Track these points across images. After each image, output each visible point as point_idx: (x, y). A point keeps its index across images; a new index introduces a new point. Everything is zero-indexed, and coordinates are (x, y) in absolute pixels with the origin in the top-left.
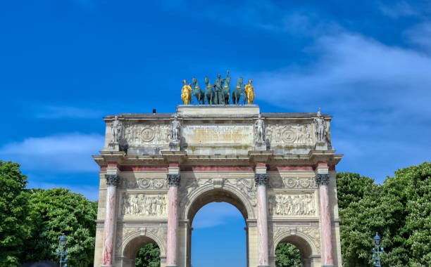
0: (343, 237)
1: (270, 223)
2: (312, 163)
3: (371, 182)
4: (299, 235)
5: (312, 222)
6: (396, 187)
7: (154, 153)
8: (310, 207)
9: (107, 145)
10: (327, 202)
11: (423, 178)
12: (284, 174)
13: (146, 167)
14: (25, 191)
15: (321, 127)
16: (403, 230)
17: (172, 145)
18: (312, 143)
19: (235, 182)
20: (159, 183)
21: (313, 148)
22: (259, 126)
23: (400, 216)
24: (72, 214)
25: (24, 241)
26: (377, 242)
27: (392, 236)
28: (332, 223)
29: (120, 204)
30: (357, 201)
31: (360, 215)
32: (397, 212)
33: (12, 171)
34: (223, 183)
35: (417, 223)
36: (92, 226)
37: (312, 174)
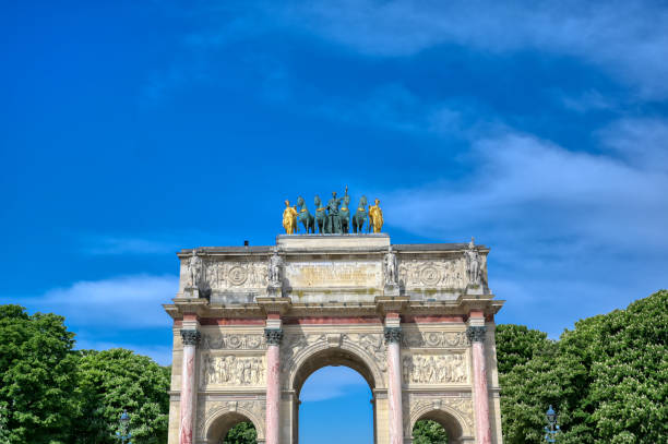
0: (504, 412)
1: (405, 394)
2: (461, 312)
3: (543, 337)
4: (444, 409)
5: (462, 392)
6: (577, 344)
7: (246, 301)
8: (460, 373)
9: (182, 290)
10: (482, 365)
11: (613, 332)
12: (424, 327)
13: (235, 319)
14: (73, 353)
15: (474, 263)
16: (585, 402)
17: (270, 290)
18: (462, 285)
19: (357, 338)
20: (254, 341)
21: (463, 292)
22: (390, 263)
23: (582, 383)
24: (137, 384)
25: (73, 421)
26: (552, 418)
27: (571, 410)
28: (490, 393)
29: (201, 369)
30: (523, 363)
31: (528, 381)
32: (578, 377)
33: (52, 325)
34: (341, 341)
35: (605, 392)
36: (163, 400)
37: (463, 328)
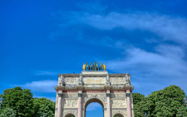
0: (135, 114)
1: (111, 109)
2: (124, 90)
3: (144, 96)
4: (120, 113)
5: (124, 109)
6: (152, 98)
7: (74, 86)
8: (124, 104)
9: (59, 84)
10: (129, 102)
11: (160, 95)
12: (116, 93)
13: (71, 91)
14: (32, 98)
15: (127, 78)
16: (154, 112)
17: (80, 84)
18: (125, 83)
19: (100, 96)
20: (75, 96)
21: (125, 85)
22: (108, 78)
23: (153, 107)
24: (47, 106)
25: (32, 115)
26: (146, 115)
27: (150, 114)
28: (131, 109)
29: (63, 103)
30: (139, 102)
31: (140, 107)
32: (152, 106)
33: (28, 92)
34: (96, 96)
35: (159, 109)
36: (54, 110)
37: (125, 93)
